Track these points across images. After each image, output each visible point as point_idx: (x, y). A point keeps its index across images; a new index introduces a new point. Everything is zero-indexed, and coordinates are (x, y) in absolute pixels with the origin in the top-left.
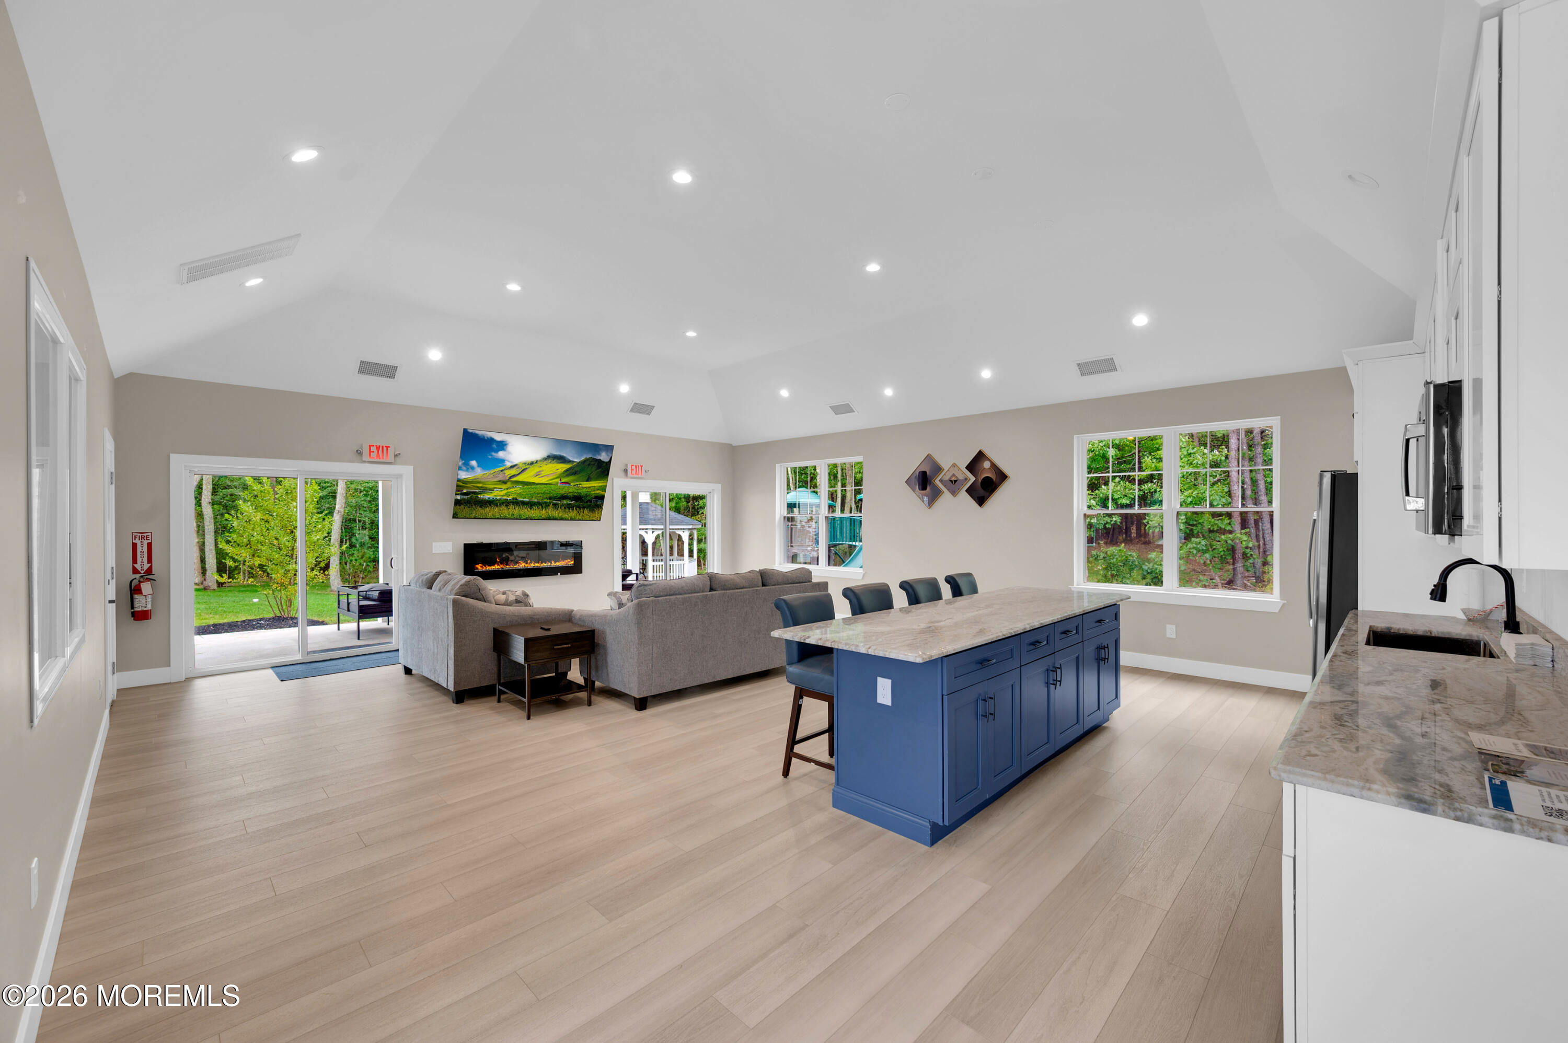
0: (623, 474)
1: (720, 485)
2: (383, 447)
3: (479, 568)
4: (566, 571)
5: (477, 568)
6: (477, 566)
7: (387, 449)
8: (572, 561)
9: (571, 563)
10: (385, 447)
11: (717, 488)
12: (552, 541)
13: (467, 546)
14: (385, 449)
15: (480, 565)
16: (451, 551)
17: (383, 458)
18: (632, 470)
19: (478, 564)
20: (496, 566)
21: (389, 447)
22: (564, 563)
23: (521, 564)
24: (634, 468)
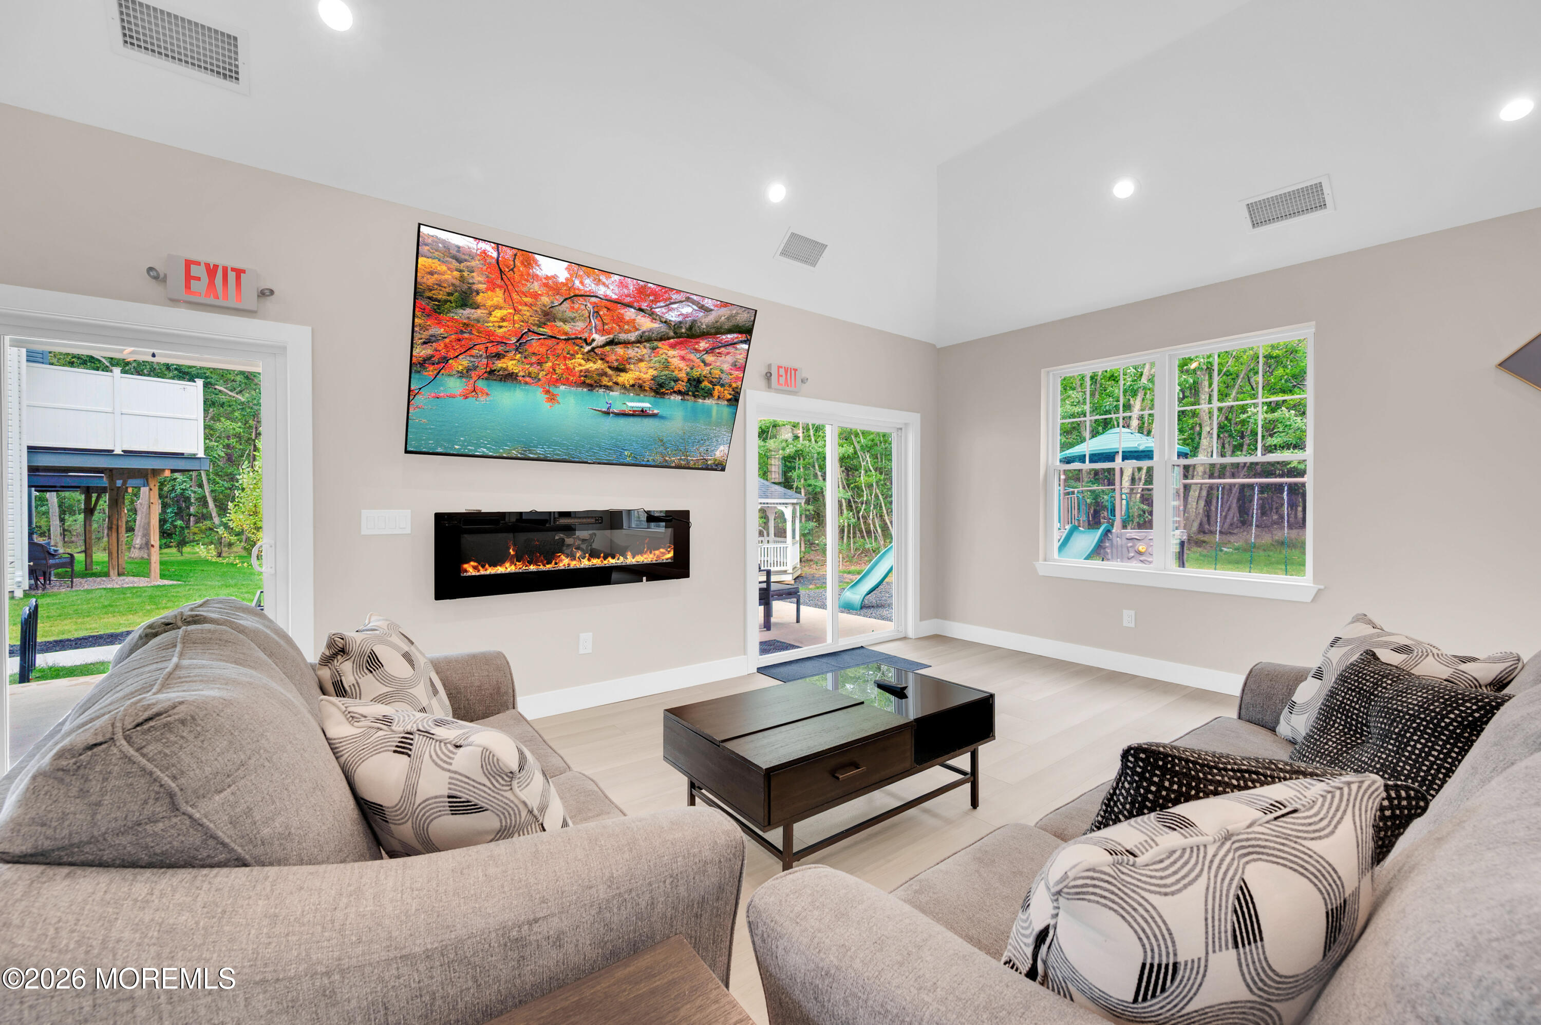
0: (762, 383)
1: (918, 415)
2: (225, 270)
3: (471, 570)
4: (654, 572)
5: (466, 571)
6: (466, 566)
7: (238, 278)
8: (669, 552)
9: (668, 556)
10: (233, 269)
11: (914, 420)
12: (629, 511)
13: (440, 518)
14: (232, 276)
15: (472, 563)
16: (408, 531)
17: (226, 297)
18: (779, 376)
19: (467, 562)
20: (507, 565)
21: (244, 271)
22: (651, 556)
23: (561, 561)
24: (782, 372)
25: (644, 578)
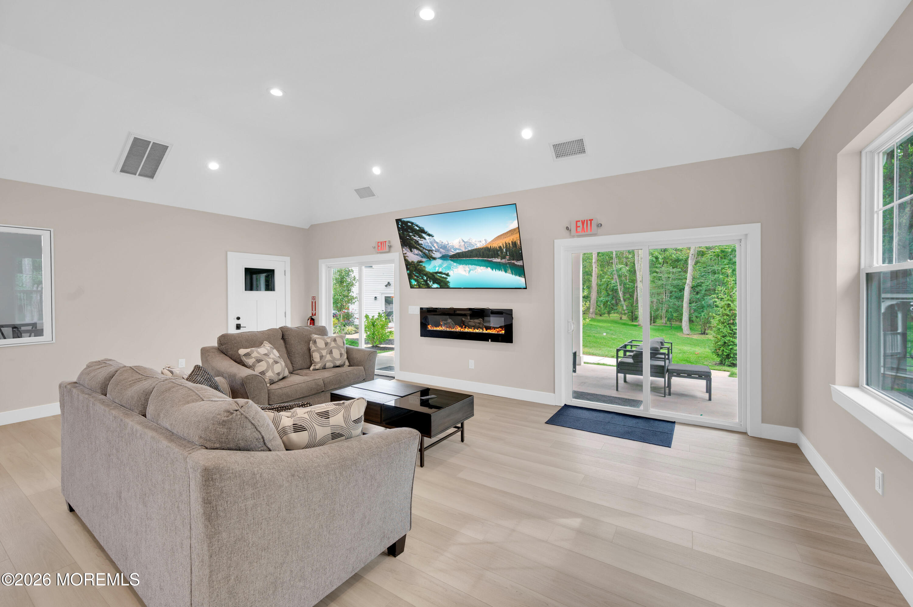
4: (495, 338)
5: (428, 328)
6: (428, 325)
7: (385, 243)
8: (504, 331)
13: (422, 310)
15: (431, 325)
17: (384, 250)
18: (577, 227)
20: (440, 327)
22: (495, 331)
23: (458, 328)
24: (579, 224)
25: (490, 340)
